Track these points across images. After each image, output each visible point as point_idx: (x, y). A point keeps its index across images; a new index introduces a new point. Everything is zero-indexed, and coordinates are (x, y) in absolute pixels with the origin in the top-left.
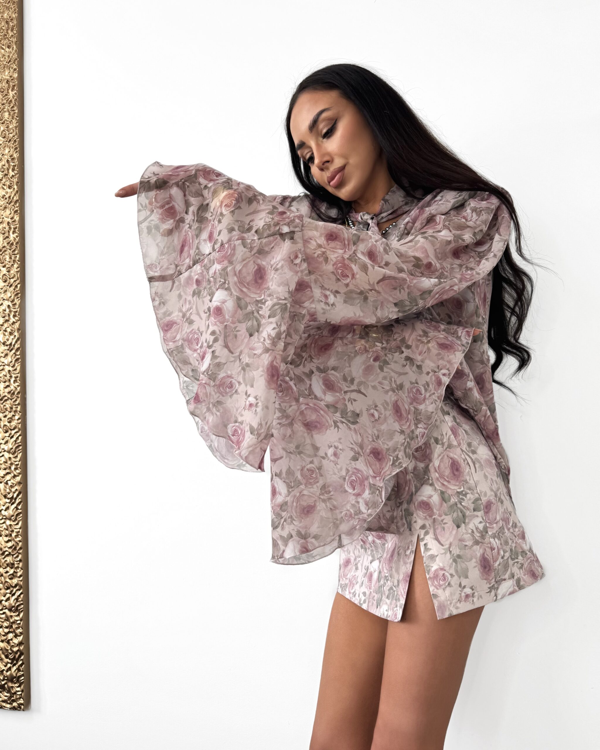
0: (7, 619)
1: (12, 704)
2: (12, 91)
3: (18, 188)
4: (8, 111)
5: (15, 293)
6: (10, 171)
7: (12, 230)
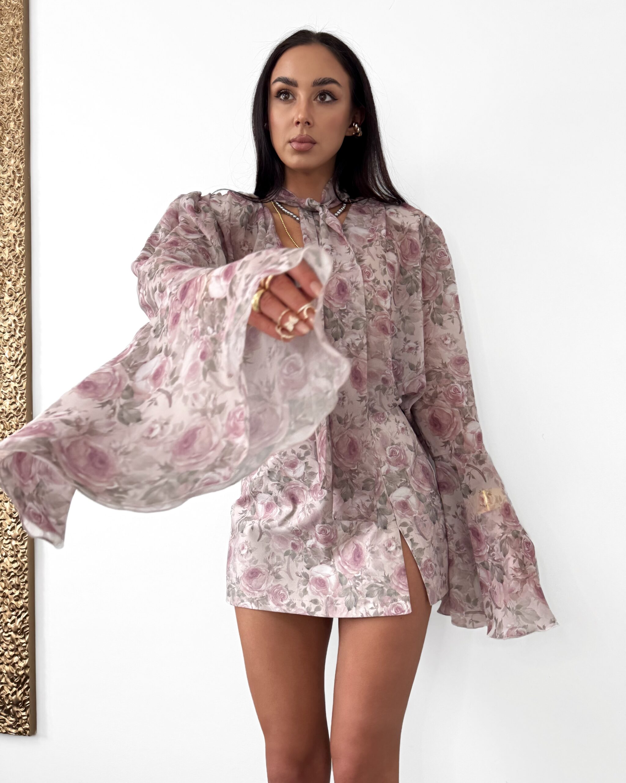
0: (13, 642)
1: (17, 729)
2: (18, 100)
3: (24, 200)
4: (14, 120)
5: (22, 307)
6: (16, 182)
7: (18, 242)
